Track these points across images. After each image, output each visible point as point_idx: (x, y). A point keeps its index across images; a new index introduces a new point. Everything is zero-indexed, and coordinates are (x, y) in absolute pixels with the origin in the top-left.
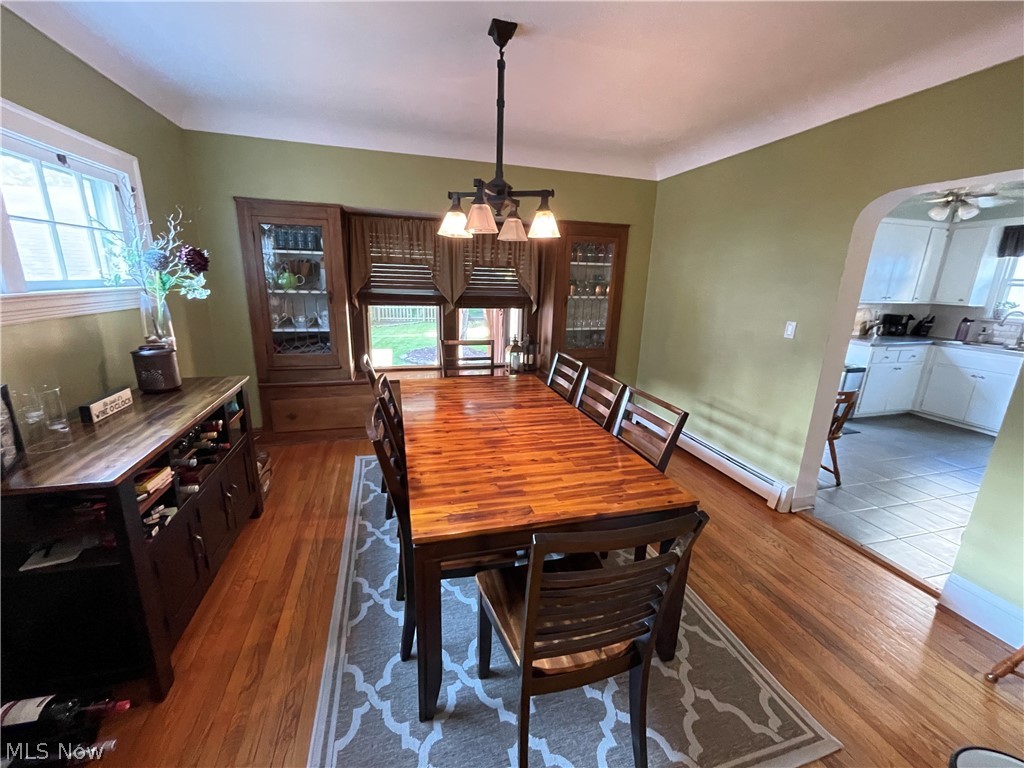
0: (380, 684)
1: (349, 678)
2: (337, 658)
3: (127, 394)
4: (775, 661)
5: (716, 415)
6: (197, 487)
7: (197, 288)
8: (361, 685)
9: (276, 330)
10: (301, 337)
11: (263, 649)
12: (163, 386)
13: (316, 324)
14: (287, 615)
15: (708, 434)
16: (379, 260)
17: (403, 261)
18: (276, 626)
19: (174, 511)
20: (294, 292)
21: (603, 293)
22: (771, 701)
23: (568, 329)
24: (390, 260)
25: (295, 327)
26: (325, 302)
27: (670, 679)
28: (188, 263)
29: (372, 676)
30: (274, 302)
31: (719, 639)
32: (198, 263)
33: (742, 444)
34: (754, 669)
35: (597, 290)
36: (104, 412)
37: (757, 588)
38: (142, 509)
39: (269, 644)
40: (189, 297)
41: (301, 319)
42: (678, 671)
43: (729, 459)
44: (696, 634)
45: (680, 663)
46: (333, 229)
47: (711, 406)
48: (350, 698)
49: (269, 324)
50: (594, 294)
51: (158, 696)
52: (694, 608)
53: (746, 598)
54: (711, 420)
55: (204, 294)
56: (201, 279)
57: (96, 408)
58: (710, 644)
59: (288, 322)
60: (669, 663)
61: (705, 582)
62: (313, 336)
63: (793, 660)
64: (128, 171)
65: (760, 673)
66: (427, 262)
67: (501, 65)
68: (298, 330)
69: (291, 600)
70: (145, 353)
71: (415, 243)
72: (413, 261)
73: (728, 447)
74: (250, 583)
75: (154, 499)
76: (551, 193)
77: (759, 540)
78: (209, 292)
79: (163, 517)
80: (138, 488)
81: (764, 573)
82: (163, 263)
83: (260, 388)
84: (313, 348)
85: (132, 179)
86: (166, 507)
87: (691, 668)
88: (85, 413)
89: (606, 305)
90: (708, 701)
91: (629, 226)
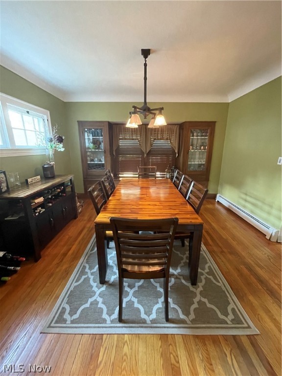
0: (92, 271)
1: (84, 267)
2: (83, 261)
3: (39, 177)
4: (242, 295)
5: (248, 198)
6: (51, 204)
7: (61, 148)
8: (87, 270)
9: (89, 163)
10: (96, 165)
11: (65, 254)
12: (50, 176)
13: (101, 161)
14: (74, 247)
15: (244, 207)
16: (122, 139)
17: (130, 139)
18: (70, 249)
19: (44, 210)
20: (94, 150)
21: (205, 149)
22: (233, 310)
23: (189, 163)
24: (126, 139)
25: (94, 161)
26: (103, 153)
27: (192, 292)
28: (57, 140)
29: (91, 268)
30: (88, 154)
31: (219, 282)
32: (60, 140)
33: (258, 211)
34: (231, 296)
35: (202, 148)
36: (32, 181)
37: (246, 268)
38: (33, 207)
39: (67, 254)
40: (59, 150)
41: (96, 159)
42: (197, 289)
43: (252, 217)
44: (210, 279)
45: (199, 287)
46: (106, 129)
47: (246, 194)
48: (83, 272)
49: (87, 161)
50: (200, 149)
51: (36, 261)
52: (213, 269)
53: (239, 271)
54: (246, 201)
55: (63, 150)
56: (61, 145)
57: (29, 180)
58: (214, 283)
59: (92, 160)
60: (194, 286)
61: (222, 261)
62: (99, 164)
63: (251, 298)
64: (46, 115)
65: (233, 299)
66: (138, 139)
67: (145, 65)
68: (95, 163)
69: (77, 243)
70: (45, 166)
71: (134, 133)
72: (133, 139)
73: (252, 212)
74: (67, 237)
75: (37, 205)
76: (162, 109)
77: (256, 250)
78: (64, 149)
79: (40, 211)
80: (33, 201)
81: (252, 263)
82: (51, 141)
83: (84, 181)
84: (100, 169)
85: (47, 117)
86: (42, 208)
87: (202, 289)
88: (27, 181)
89: (206, 154)
90: (205, 303)
91: (215, 122)
